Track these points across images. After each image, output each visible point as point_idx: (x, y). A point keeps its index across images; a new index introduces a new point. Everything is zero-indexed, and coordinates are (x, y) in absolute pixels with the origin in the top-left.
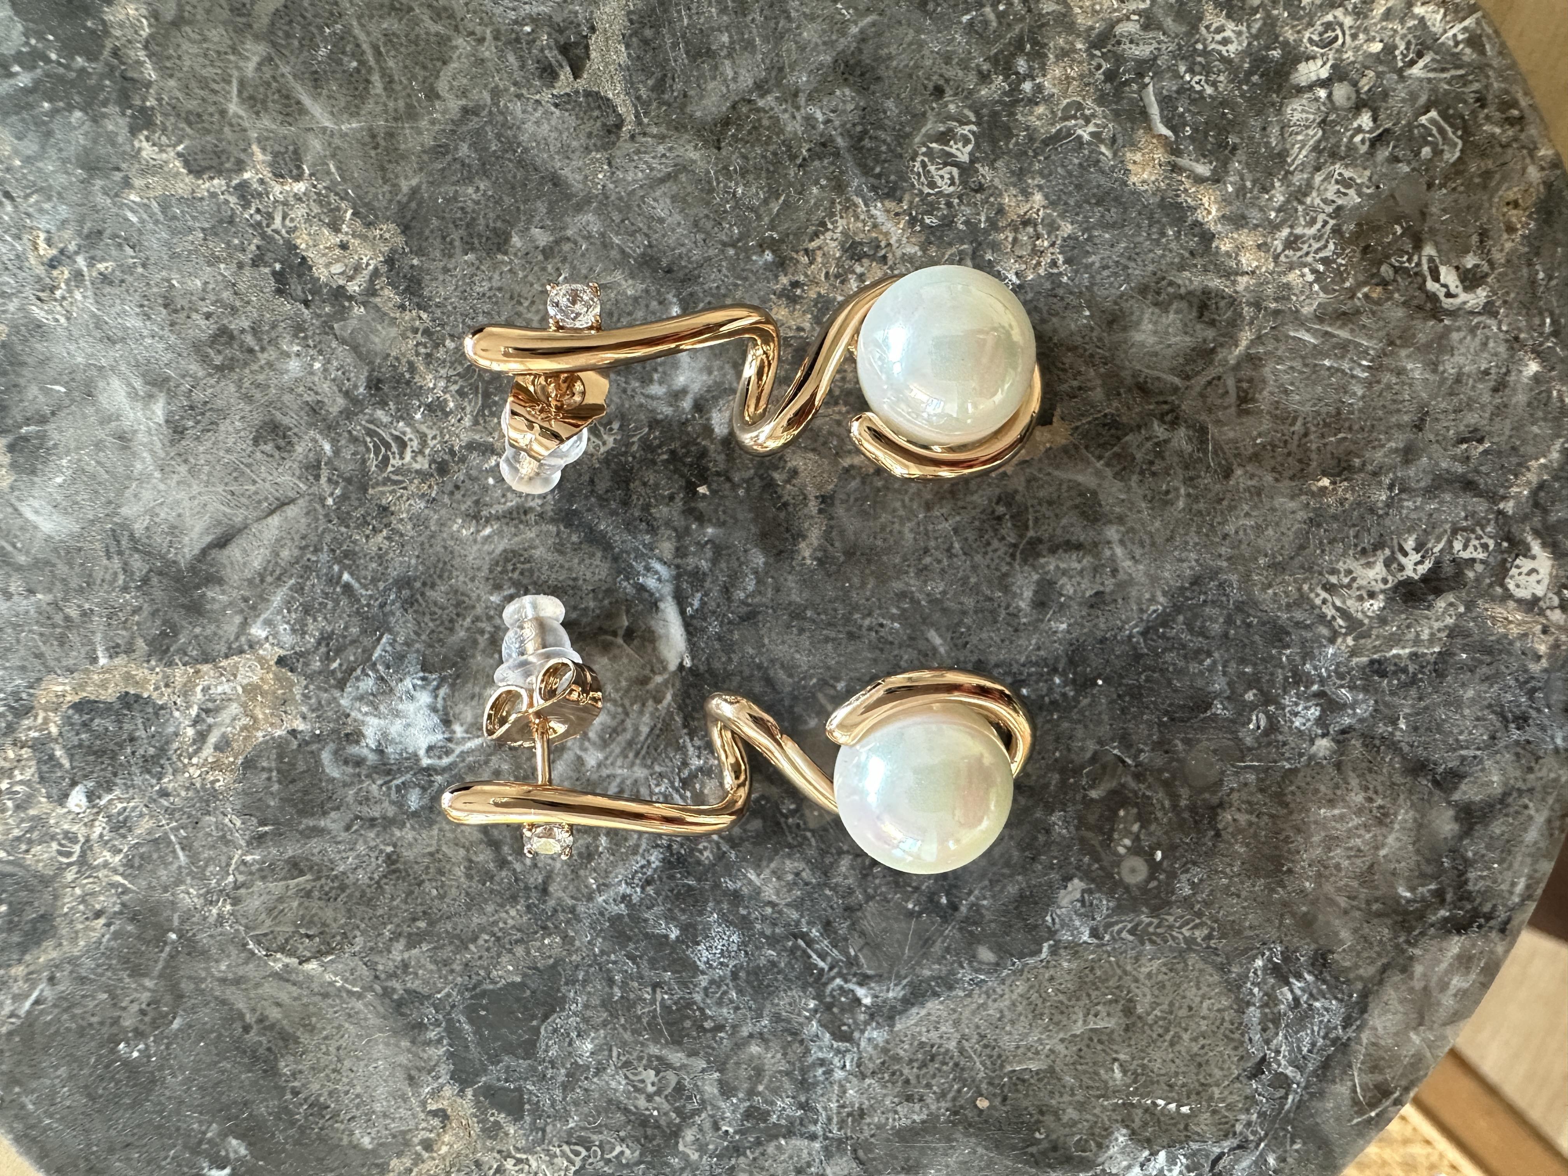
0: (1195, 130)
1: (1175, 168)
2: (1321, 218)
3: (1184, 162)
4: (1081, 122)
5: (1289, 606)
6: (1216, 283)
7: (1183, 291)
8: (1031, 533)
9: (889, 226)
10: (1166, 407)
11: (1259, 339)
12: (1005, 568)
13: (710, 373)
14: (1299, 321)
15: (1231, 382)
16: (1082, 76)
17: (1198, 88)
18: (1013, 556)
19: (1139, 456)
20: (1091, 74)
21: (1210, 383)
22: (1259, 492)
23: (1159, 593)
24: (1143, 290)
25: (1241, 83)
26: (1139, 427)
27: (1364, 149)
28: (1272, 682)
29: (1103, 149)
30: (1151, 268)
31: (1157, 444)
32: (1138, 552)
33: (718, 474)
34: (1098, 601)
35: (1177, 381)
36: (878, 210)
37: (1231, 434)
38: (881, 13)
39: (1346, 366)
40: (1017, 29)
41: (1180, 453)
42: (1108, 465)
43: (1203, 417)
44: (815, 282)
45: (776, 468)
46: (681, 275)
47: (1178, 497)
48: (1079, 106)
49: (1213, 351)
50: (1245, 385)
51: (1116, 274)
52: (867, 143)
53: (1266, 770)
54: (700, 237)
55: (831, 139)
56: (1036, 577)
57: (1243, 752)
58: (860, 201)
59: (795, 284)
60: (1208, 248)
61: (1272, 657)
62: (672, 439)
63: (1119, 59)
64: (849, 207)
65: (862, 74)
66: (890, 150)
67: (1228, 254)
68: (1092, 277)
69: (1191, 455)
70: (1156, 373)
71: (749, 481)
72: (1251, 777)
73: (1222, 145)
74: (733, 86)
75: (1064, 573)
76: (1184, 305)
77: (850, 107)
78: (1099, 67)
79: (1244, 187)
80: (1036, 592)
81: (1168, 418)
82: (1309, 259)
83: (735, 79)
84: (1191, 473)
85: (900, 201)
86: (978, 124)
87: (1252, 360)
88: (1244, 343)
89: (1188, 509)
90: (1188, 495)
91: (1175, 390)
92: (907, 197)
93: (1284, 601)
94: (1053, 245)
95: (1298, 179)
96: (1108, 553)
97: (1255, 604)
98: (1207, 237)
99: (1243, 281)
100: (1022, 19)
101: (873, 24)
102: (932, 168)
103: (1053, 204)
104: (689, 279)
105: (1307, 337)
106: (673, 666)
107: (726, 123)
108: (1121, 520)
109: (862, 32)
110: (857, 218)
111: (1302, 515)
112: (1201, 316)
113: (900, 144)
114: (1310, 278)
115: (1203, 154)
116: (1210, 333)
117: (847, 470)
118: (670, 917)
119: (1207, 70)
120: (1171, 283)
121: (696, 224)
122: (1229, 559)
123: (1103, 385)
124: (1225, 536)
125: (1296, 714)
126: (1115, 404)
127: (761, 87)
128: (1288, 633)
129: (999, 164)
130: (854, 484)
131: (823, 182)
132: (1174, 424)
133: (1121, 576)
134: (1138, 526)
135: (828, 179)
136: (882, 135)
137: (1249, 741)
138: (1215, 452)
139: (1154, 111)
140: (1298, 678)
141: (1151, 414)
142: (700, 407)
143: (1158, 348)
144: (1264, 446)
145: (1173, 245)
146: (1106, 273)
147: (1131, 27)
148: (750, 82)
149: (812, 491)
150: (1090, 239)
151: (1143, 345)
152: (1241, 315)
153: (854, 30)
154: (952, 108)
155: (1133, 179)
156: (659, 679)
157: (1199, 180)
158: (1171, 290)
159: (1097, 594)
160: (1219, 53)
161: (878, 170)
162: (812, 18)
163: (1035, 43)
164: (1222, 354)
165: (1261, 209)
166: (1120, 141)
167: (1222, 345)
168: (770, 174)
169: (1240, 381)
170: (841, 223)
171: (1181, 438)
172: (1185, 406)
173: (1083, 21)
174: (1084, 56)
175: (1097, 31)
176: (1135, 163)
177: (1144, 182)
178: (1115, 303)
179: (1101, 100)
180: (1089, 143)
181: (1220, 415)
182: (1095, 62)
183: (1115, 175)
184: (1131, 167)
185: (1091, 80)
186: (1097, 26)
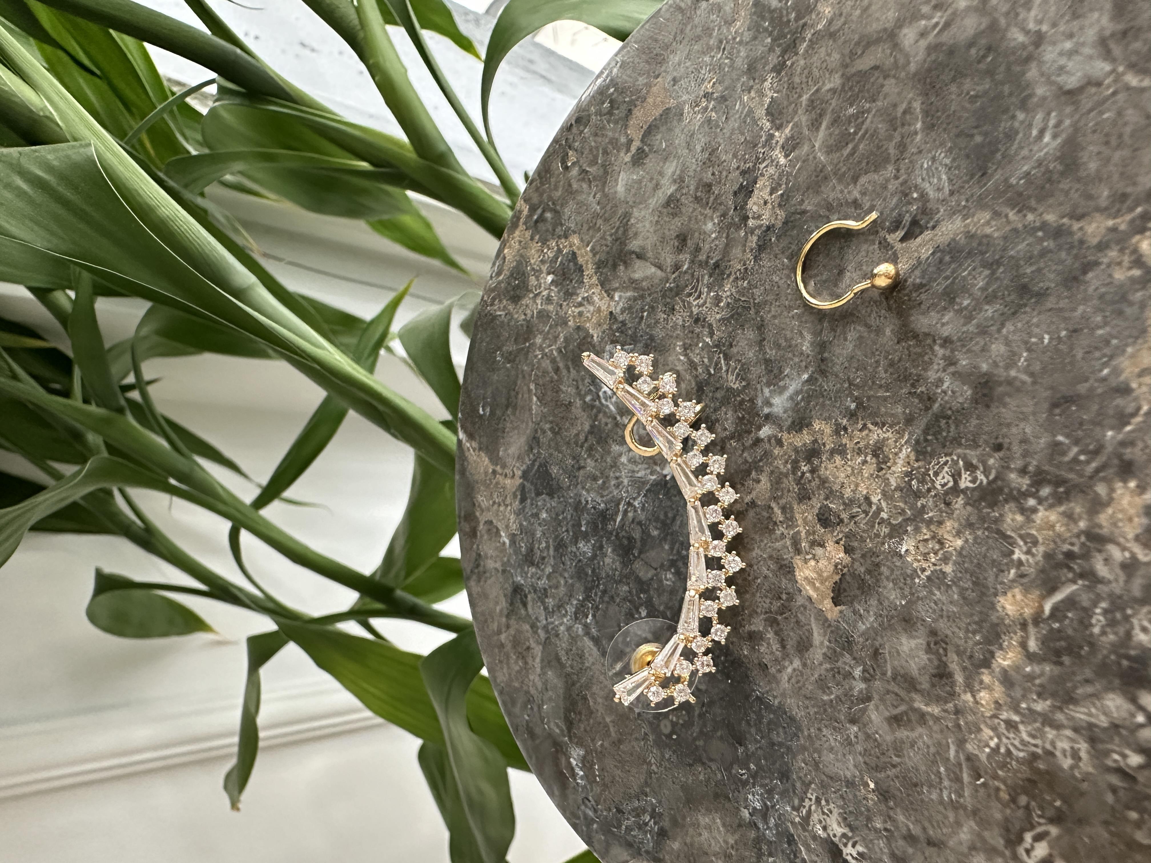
0: (1059, 631)
1: (1024, 626)
2: (1038, 742)
3: (1032, 630)
4: (1025, 549)
5: (799, 777)
6: (959, 678)
7: (945, 659)
8: (779, 618)
9: (900, 462)
10: (872, 671)
11: (937, 720)
12: (759, 610)
13: (784, 412)
14: (961, 743)
15: (903, 708)
16: (1059, 535)
17: (1094, 621)
18: (766, 613)
19: (840, 663)
20: (1064, 541)
21: (897, 694)
22: (850, 744)
23: (779, 700)
24: (933, 633)
25: (1115, 652)
26: (854, 658)
27: (1110, 763)
28: (762, 778)
29: (1013, 571)
30: (949, 633)
31: (850, 673)
32: (793, 680)
33: (743, 444)
34: (763, 667)
35: (890, 673)
36: (906, 451)
37: (873, 717)
38: (1034, 383)
39: (946, 783)
40: (1071, 476)
41: (851, 689)
42: (828, 647)
43: (876, 696)
44: (851, 438)
45: (756, 471)
46: (823, 367)
47: (828, 695)
48: (1035, 543)
49: (916, 690)
50: (905, 718)
51: (935, 612)
52: (943, 422)
53: (725, 785)
54: (846, 364)
55: (934, 401)
56: (761, 629)
57: (728, 769)
58: (906, 437)
59: (845, 429)
60: (980, 666)
61: (773, 774)
62: (749, 414)
63: (1086, 555)
64: (900, 434)
65: (985, 395)
66: (945, 438)
67: (982, 682)
68: (926, 597)
69: (852, 696)
70: (888, 659)
71: (746, 461)
72: (719, 777)
73: (1058, 653)
74: (939, 326)
75: (769, 644)
76: (936, 663)
77: (961, 400)
78: (1072, 544)
79: (1034, 678)
80: (755, 632)
81: (868, 676)
82: (1004, 740)
83: (943, 325)
84: (843, 699)
85: (917, 460)
86: (990, 483)
87: (922, 718)
88: (930, 710)
89: (825, 704)
90: (831, 701)
91: (884, 674)
92: (920, 464)
93: (801, 775)
94: (934, 565)
95: (1059, 716)
96: (786, 664)
97: (794, 757)
98: (987, 663)
99: (968, 697)
100: (1082, 476)
101: (1024, 383)
102: (946, 469)
103: (960, 553)
104: (823, 373)
105: (952, 753)
106: (665, 472)
107: (916, 336)
108: (804, 665)
109: (1015, 378)
110: (896, 442)
111: (849, 775)
112: (934, 676)
113: (951, 443)
114: (992, 744)
115: (1044, 642)
116: (926, 685)
117: (769, 507)
118: (587, 524)
119: (1112, 623)
120: (945, 650)
121: (852, 357)
122: (809, 735)
123: (868, 630)
124: (819, 729)
125: (753, 795)
126: (861, 640)
127: (947, 341)
128: (787, 781)
129: (969, 508)
130: (765, 514)
131: (907, 411)
132: (865, 680)
133: (779, 676)
134: (805, 676)
135: (910, 414)
136: (953, 428)
137: (733, 771)
138: (860, 709)
139: (1059, 596)
140: (770, 792)
141: (864, 664)
142: (768, 417)
143: (903, 654)
144: (876, 740)
145: (970, 643)
146: (933, 605)
147: (1117, 554)
148: (946, 334)
149: (754, 495)
150: (949, 586)
151: (901, 644)
152: (946, 702)
153: (1013, 373)
154: (991, 461)
155: (1001, 599)
156: (658, 469)
157: (1024, 645)
158: (941, 651)
160: (1132, 628)
161: (930, 437)
162: (1008, 343)
163: (1067, 493)
164: (917, 697)
165: (1024, 696)
166: (1025, 580)
167: (923, 695)
168: (898, 379)
169: (906, 713)
170: (889, 434)
171: (860, 686)
172: (877, 683)
173: (1103, 518)
174: (1076, 531)
175: (1100, 532)
176: (1014, 596)
177: (1004, 608)
178: (917, 618)
179: (1048, 556)
180: (1012, 561)
181: (882, 707)
182: (1074, 540)
183: (999, 587)
184: (1009, 595)
185: (1059, 543)
186: (1105, 530)
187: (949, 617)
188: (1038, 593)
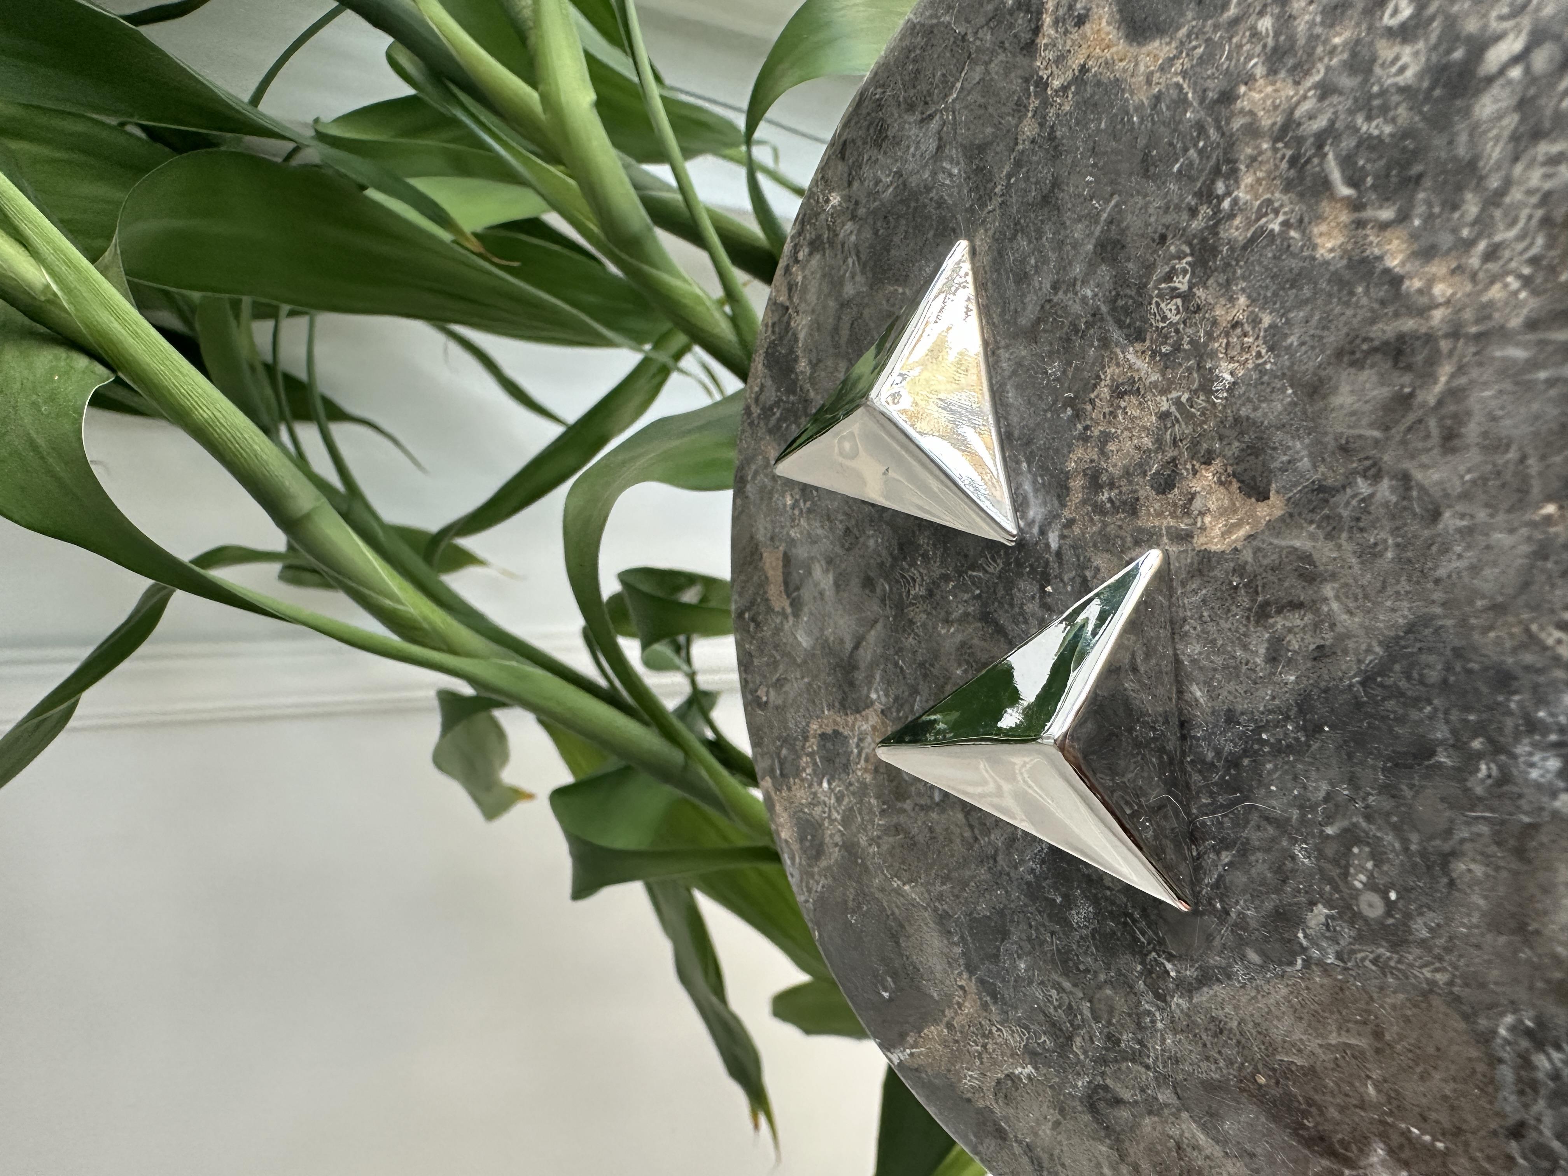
0: (1376, 177)
1: (1359, 224)
2: (1524, 214)
3: (1367, 214)
4: (1272, 216)
5: (1515, 650)
6: (1408, 324)
7: (1376, 343)
8: (1260, 598)
9: (1139, 364)
10: (1367, 463)
11: (1461, 369)
12: (1243, 630)
14: (1505, 338)
15: (1432, 423)
16: (1269, 173)
17: (1376, 133)
18: (1249, 618)
19: (1345, 513)
20: (1277, 167)
21: (1410, 429)
22: (1470, 531)
23: (1375, 643)
24: (1339, 354)
26: (1344, 487)
28: (1500, 730)
30: (1345, 330)
31: (1363, 500)
32: (1352, 606)
33: (1056, 577)
34: (1321, 654)
35: (1377, 434)
36: (1131, 354)
37: (1436, 477)
38: (1120, 194)
40: (1214, 157)
41: (1386, 504)
42: (1318, 527)
43: (1408, 465)
45: (1087, 568)
46: (1024, 440)
47: (1386, 549)
48: (1269, 202)
49: (1411, 395)
50: (1449, 422)
51: (1313, 348)
52: (1120, 302)
53: (1503, 823)
55: (1098, 309)
56: (1267, 636)
57: (1475, 802)
58: (1119, 350)
59: (1086, 428)
60: (1398, 291)
61: (1499, 704)
62: (1029, 556)
63: (1300, 141)
64: (1113, 357)
65: (1112, 249)
66: (1135, 302)
67: (1420, 291)
68: (1292, 356)
69: (1396, 504)
70: (1356, 432)
71: (1072, 580)
72: (1484, 829)
73: (1405, 181)
74: (1039, 294)
75: (1290, 630)
76: (1378, 357)
77: (1107, 278)
78: (1283, 158)
79: (1431, 215)
80: (1268, 649)
81: (1372, 471)
82: (1512, 265)
83: (1040, 288)
84: (1399, 523)
85: (1145, 340)
86: (1192, 254)
87: (1454, 393)
88: (1443, 379)
89: (1399, 559)
90: (1398, 545)
91: (1377, 442)
92: (1149, 336)
93: (1508, 644)
94: (1257, 338)
95: (1492, 181)
96: (1325, 609)
97: (1475, 649)
98: (1396, 281)
100: (1217, 145)
101: (1116, 205)
102: (1163, 305)
103: (1254, 301)
105: (1516, 353)
107: (1038, 322)
108: (1335, 577)
110: (1118, 364)
111: (1525, 549)
112: (1395, 365)
114: (1516, 285)
115: (1386, 199)
116: (1407, 378)
118: (1056, 889)
120: (1365, 340)
122: (1443, 604)
123: (1311, 455)
124: (1437, 581)
125: (1532, 765)
126: (1322, 469)
128: (1516, 678)
129: (1210, 282)
131: (1096, 344)
132: (1376, 478)
133: (1339, 629)
134: (1351, 581)
137: (1479, 790)
138: (1420, 497)
139: (1336, 175)
140: (1532, 726)
141: (1355, 472)
142: (1042, 531)
143: (1356, 406)
144: (1474, 482)
146: (1304, 348)
147: (1307, 105)
150: (1287, 322)
151: (1342, 406)
152: (1438, 351)
153: (1104, 216)
154: (1173, 248)
155: (1320, 252)
157: (1384, 226)
158: (1365, 346)
159: (1318, 647)
160: (1395, 86)
161: (1128, 321)
163: (1229, 162)
164: (1421, 396)
166: (1306, 220)
167: (1421, 387)
168: (1065, 350)
169: (1441, 419)
170: (1109, 372)
171: (1385, 490)
172: (1386, 458)
173: (1266, 122)
174: (1269, 153)
175: (1279, 124)
176: (1321, 234)
177: (1332, 250)
178: (1315, 374)
179: (1288, 187)
180: (1281, 233)
181: (1424, 459)
182: (1279, 155)
183: (1305, 254)
184: (1319, 241)
185: (1277, 173)
186: (1279, 119)
187: (1325, 328)
188: (1324, 203)
